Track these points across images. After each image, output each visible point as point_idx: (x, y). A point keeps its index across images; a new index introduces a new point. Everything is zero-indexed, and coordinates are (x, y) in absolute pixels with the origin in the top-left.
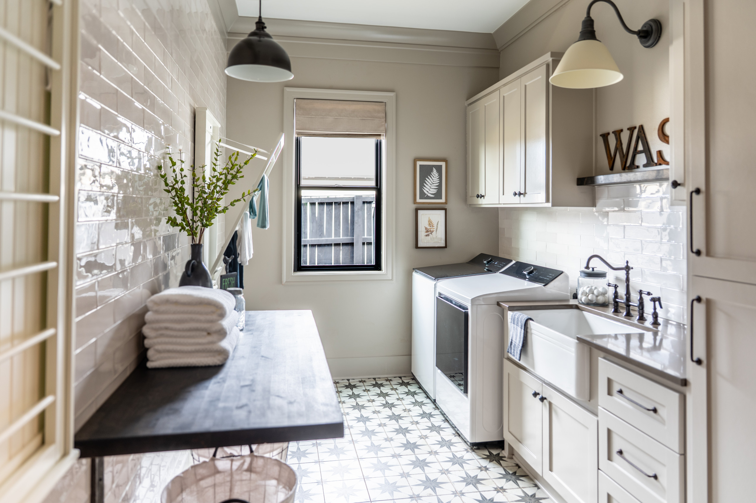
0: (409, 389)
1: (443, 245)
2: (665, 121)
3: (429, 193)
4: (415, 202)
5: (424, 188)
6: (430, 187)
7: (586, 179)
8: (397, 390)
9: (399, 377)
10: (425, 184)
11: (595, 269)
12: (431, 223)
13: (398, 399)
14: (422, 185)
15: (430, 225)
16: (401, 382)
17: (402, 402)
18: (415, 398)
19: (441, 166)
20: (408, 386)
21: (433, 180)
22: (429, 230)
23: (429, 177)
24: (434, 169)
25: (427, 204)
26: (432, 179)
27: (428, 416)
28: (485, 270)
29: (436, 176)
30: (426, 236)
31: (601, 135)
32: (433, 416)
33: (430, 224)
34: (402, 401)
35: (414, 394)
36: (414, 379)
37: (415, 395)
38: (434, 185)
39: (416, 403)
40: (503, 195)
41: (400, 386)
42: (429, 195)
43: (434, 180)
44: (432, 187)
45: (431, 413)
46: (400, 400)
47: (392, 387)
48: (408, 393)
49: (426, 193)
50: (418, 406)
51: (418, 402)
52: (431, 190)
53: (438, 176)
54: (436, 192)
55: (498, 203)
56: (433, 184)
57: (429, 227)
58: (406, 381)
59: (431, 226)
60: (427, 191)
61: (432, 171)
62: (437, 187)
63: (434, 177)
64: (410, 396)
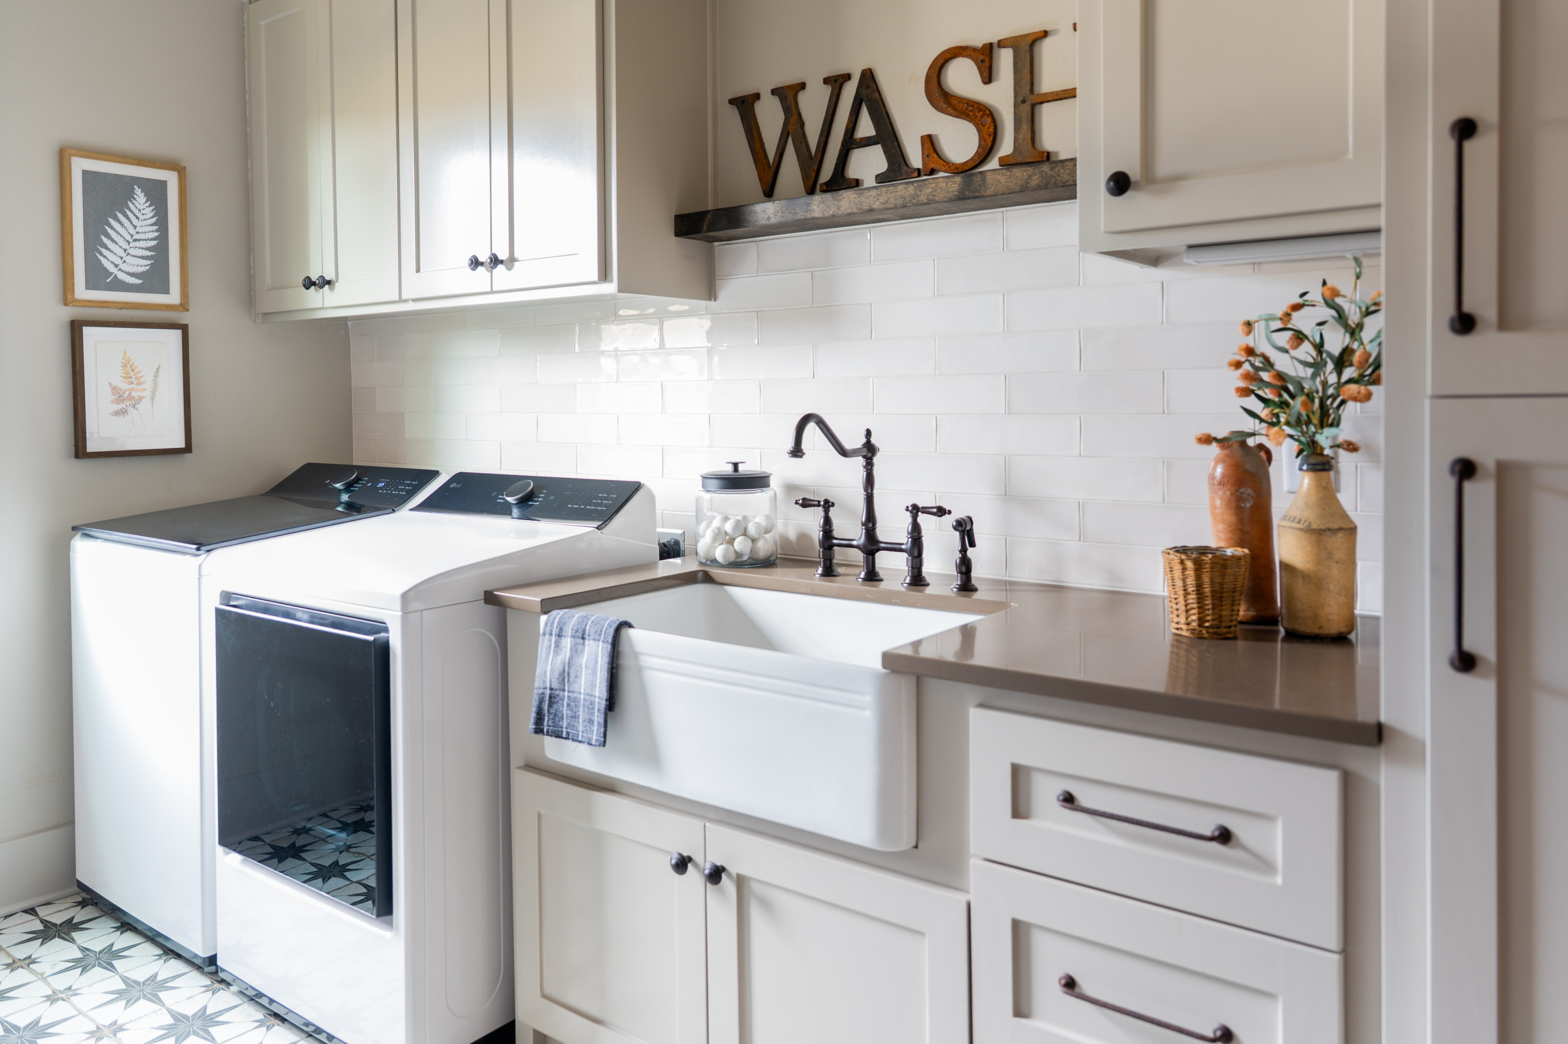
0: (86, 945)
1: (180, 443)
2: (948, 56)
3: (120, 270)
4: (69, 296)
5: (103, 251)
6: (125, 250)
7: (709, 216)
8: (34, 962)
9: (25, 911)
10: (105, 239)
11: (741, 468)
12: (133, 370)
13: (52, 999)
14: (94, 243)
15: (131, 377)
16: (41, 927)
17: (72, 1004)
18: (120, 971)
19: (163, 184)
20: (75, 935)
21: (135, 227)
22: (127, 393)
23: (120, 216)
24: (138, 191)
25: (115, 308)
26: (131, 223)
27: (199, 1023)
28: (340, 509)
29: (146, 217)
30: (117, 413)
31: (732, 102)
32: (219, 1019)
33: (127, 373)
34: (72, 998)
35: (108, 958)
36: (90, 899)
37: (114, 962)
38: (137, 244)
39: (130, 992)
40: (418, 270)
41: (42, 944)
42: (122, 276)
43: (138, 229)
44: (132, 251)
45: (205, 1008)
46: (63, 999)
47: (9, 955)
48: (83, 963)
49: (111, 271)
50: (142, 1002)
51: (138, 983)
52: (128, 259)
53: (152, 214)
54: (147, 268)
55: (397, 298)
56: (135, 240)
57: (124, 386)
58: (58, 919)
59: (132, 383)
60: (112, 262)
61: (130, 196)
62: (152, 253)
63: (138, 218)
64: (97, 972)
